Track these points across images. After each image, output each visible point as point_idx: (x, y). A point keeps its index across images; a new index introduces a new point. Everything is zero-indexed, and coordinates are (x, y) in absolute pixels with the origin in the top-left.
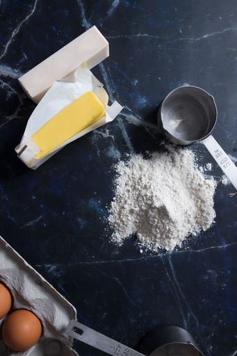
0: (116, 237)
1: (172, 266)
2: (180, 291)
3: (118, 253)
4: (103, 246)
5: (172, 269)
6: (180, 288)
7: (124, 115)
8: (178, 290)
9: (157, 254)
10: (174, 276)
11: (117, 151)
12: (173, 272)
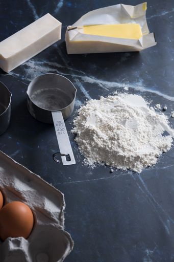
0: (88, 162)
1: (142, 181)
2: (155, 201)
3: (91, 173)
4: (77, 170)
5: (143, 183)
6: (154, 199)
7: (80, 77)
8: (153, 200)
9: (127, 172)
10: (146, 189)
11: (78, 101)
12: (144, 186)
